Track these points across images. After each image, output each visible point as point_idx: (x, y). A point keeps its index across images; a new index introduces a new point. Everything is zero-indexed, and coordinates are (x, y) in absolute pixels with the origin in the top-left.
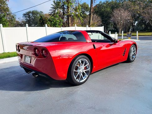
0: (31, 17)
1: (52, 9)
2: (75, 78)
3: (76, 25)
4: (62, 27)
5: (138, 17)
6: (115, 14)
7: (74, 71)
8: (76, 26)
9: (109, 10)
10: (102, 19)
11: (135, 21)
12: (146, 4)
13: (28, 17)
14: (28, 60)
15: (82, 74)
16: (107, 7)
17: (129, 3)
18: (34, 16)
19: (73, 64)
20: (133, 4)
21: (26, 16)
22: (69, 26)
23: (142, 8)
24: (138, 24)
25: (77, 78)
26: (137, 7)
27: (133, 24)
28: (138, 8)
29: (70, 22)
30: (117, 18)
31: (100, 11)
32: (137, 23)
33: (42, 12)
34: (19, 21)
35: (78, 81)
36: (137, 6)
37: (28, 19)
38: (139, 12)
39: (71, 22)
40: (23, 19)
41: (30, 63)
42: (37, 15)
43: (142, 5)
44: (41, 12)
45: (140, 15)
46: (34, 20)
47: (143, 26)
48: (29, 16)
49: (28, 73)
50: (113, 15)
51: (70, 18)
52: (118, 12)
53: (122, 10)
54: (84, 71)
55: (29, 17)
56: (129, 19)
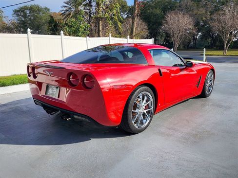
0: (28, 16)
1: (66, 5)
2: (133, 122)
3: (110, 34)
4: (88, 37)
5: (203, 26)
6: (169, 19)
7: (132, 110)
8: (110, 36)
9: (159, 12)
10: (148, 26)
11: (198, 32)
12: (215, 6)
13: (22, 16)
14: (53, 93)
15: (142, 116)
16: (156, 8)
17: (191, 3)
18: (34, 16)
19: (130, 100)
20: (195, 5)
21: (19, 14)
22: (99, 36)
23: (210, 12)
24: (202, 37)
25: (135, 123)
26: (202, 11)
27: (194, 37)
28: (204, 12)
29: (101, 29)
30: (172, 27)
31: (145, 13)
32: (200, 35)
33: (48, 10)
34: (6, 22)
35: (137, 127)
36: (201, 9)
37: (23, 19)
38: (204, 19)
39: (103, 29)
40: (13, 18)
41: (59, 97)
42: (38, 14)
43: (210, 7)
44: (46, 9)
45: (205, 22)
46: (32, 22)
47: (209, 40)
48: (25, 14)
49: (51, 114)
50: (167, 21)
51: (101, 22)
52: (174, 16)
53: (180, 14)
54: (145, 111)
55: (25, 16)
56: (190, 29)
